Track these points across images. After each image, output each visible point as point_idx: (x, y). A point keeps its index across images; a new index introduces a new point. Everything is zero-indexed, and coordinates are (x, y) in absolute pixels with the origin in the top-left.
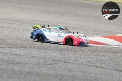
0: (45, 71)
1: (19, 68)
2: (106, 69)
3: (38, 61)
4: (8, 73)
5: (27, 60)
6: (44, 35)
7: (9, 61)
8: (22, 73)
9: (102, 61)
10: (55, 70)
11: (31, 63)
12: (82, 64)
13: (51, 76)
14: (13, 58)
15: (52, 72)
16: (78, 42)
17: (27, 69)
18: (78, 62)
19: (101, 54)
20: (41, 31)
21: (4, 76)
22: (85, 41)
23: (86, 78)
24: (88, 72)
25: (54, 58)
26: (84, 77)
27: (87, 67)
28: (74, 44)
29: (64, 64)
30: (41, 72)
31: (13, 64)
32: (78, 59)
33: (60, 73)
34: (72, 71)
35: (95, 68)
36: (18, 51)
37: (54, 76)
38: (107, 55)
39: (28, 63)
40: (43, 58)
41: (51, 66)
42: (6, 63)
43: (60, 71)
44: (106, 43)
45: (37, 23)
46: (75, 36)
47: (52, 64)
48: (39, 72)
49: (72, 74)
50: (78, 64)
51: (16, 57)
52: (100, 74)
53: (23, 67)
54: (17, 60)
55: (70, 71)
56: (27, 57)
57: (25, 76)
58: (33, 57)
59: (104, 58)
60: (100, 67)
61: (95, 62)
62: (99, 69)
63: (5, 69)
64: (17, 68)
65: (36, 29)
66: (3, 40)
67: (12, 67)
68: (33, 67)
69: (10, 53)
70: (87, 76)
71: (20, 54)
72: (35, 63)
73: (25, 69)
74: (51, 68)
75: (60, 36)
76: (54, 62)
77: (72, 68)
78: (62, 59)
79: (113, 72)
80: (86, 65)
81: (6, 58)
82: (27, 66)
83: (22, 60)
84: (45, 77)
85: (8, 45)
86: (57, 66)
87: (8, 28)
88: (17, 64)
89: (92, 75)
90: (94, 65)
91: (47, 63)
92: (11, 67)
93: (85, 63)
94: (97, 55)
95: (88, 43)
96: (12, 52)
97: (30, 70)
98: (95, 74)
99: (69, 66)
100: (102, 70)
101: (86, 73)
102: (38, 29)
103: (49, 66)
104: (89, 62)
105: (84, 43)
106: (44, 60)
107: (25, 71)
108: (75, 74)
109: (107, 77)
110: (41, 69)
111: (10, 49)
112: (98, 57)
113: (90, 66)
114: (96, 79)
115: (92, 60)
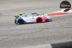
0: (37, 36)
1: (22, 37)
3: (32, 31)
4: (16, 41)
5: (25, 31)
6: (23, 20)
7: (15, 34)
8: (24, 40)
9: (69, 24)
10: (42, 34)
11: (28, 33)
12: (58, 28)
13: (41, 38)
14: (17, 32)
15: (41, 36)
16: (45, 20)
17: (26, 37)
18: (55, 27)
19: (67, 20)
20: (21, 17)
21: (14, 43)
22: (49, 19)
23: (61, 35)
24: (62, 32)
25: (41, 28)
26: (60, 35)
27: (61, 29)
28: (43, 21)
29: (47, 30)
30: (35, 37)
31: (17, 35)
32: (54, 25)
33: (46, 35)
34: (53, 33)
35: (66, 28)
36: (19, 27)
37: (43, 38)
38: (71, 19)
39: (26, 33)
40: (34, 29)
41: (40, 32)
43: (46, 34)
45: (26, 9)
46: (42, 16)
47: (40, 31)
48: (33, 37)
49: (53, 35)
50: (55, 28)
52: (70, 31)
53: (24, 36)
54: (19, 33)
55: (51, 33)
57: (26, 41)
58: (28, 29)
59: (69, 22)
60: (69, 27)
61: (65, 25)
62: (68, 29)
63: (14, 39)
64: (20, 38)
65: (17, 17)
66: (9, 23)
68: (30, 35)
70: (62, 34)
71: (20, 29)
72: (31, 32)
73: (25, 37)
74: (40, 33)
75: (33, 18)
76: (41, 30)
77: (52, 31)
78: (45, 27)
80: (60, 27)
81: (13, 33)
82: (26, 35)
83: (22, 32)
84: (37, 40)
85: (12, 25)
86: (44, 32)
87: (10, 15)
88: (20, 35)
89: (65, 33)
90: (65, 27)
91: (37, 31)
92: (17, 37)
93: (59, 27)
94: (65, 21)
95: (51, 19)
96: (16, 29)
97: (28, 37)
98: (66, 32)
100: (70, 29)
102: (18, 17)
103: (39, 33)
104: (61, 25)
105: (49, 20)
106: (35, 30)
107: (26, 39)
108: (55, 34)
110: (34, 35)
111: (14, 27)
112: (66, 22)
113: (62, 28)
114: (67, 35)
115: (63, 24)
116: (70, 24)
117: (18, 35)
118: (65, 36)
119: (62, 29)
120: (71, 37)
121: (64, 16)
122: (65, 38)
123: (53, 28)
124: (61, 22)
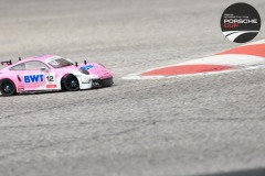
0: (114, 150)
1: (58, 153)
2: (243, 120)
4: (36, 168)
7: (34, 143)
8: (65, 164)
9: (232, 105)
10: (135, 143)
11: (81, 139)
12: (191, 119)
13: (130, 157)
14: (41, 134)
15: (130, 148)
17: (75, 153)
18: (180, 117)
19: (226, 91)
23: (205, 147)
24: (208, 135)
25: (128, 119)
26: (200, 146)
27: (202, 125)
29: (151, 127)
30: (107, 153)
31: (42, 147)
32: (179, 110)
33: (146, 147)
34: (173, 139)
35: (220, 123)
36: (47, 117)
38: (238, 89)
39: (75, 139)
40: (104, 123)
41: (125, 135)
42: (27, 148)
43: (146, 143)
44: (231, 64)
47: (126, 132)
49: (173, 145)
50: (182, 121)
51: (45, 130)
53: (65, 149)
54: (49, 138)
55: (167, 140)
56: (69, 127)
57: (74, 168)
58: (82, 124)
59: (234, 99)
60: (231, 119)
61: (217, 110)
62: (229, 123)
63: (28, 160)
64: (52, 155)
67: (43, 154)
68: (87, 145)
69: (32, 126)
70: (206, 143)
71: (52, 122)
72: (91, 136)
73: (70, 152)
74: (126, 140)
76: (130, 127)
77: (170, 132)
78: (145, 117)
79: (261, 123)
80: (200, 119)
81: (25, 137)
82: (75, 146)
83: (61, 134)
84: (116, 163)
85: (23, 108)
86: (139, 134)
88: (51, 145)
89: (217, 139)
90: (216, 116)
92: (39, 154)
93: (196, 116)
94: (217, 94)
96: (35, 122)
97: (83, 152)
98: (222, 134)
99: (164, 129)
100: (236, 124)
101: (204, 136)
103: (120, 137)
104: (204, 111)
106: (106, 126)
107: (73, 158)
108: (181, 143)
109: (249, 138)
110: (104, 147)
111: (29, 117)
112: (222, 99)
113: (208, 120)
114: (227, 147)
115: (209, 107)
116: (237, 108)
117: (44, 144)
118: (218, 151)
119: (205, 124)
120: (238, 155)
121: (214, 76)
122: (216, 156)
123: (173, 120)
124: (203, 99)
